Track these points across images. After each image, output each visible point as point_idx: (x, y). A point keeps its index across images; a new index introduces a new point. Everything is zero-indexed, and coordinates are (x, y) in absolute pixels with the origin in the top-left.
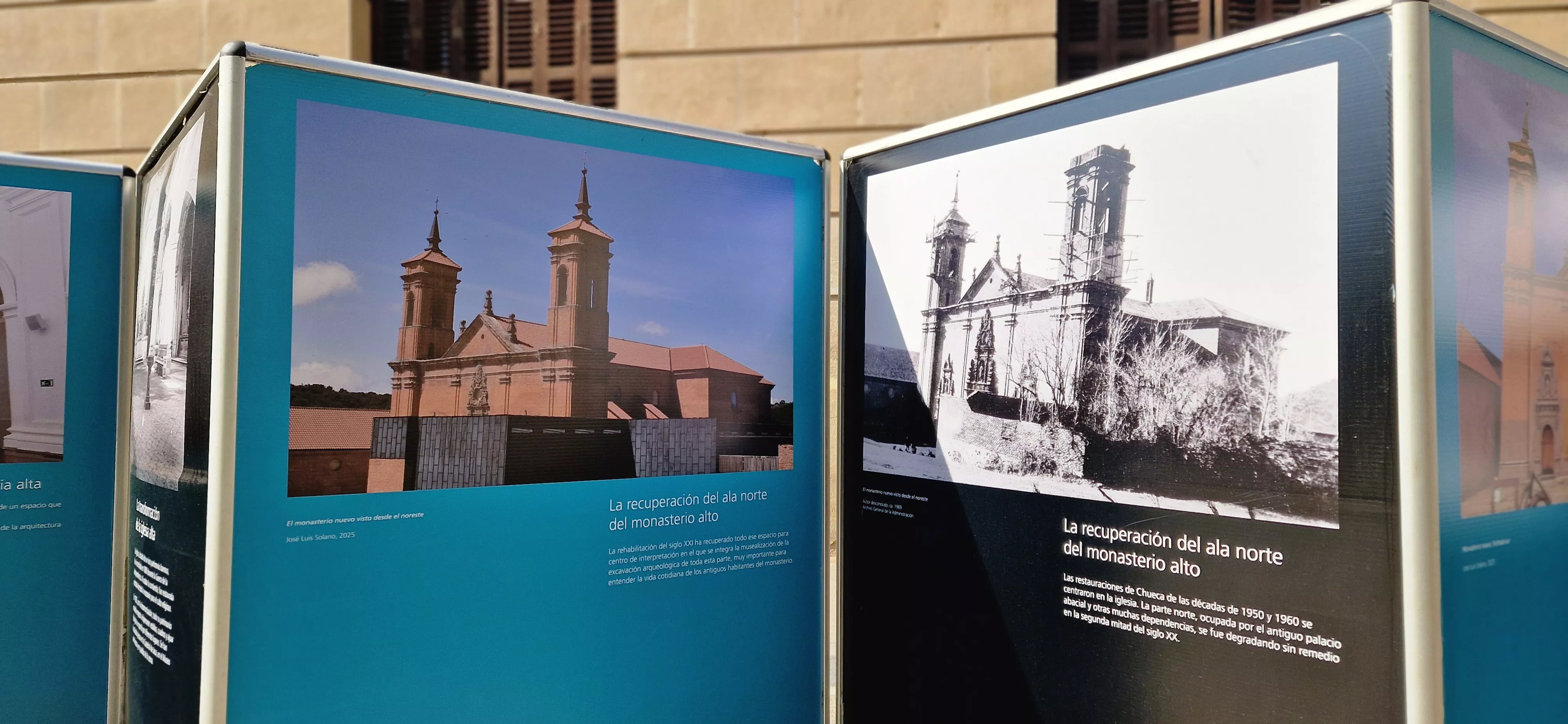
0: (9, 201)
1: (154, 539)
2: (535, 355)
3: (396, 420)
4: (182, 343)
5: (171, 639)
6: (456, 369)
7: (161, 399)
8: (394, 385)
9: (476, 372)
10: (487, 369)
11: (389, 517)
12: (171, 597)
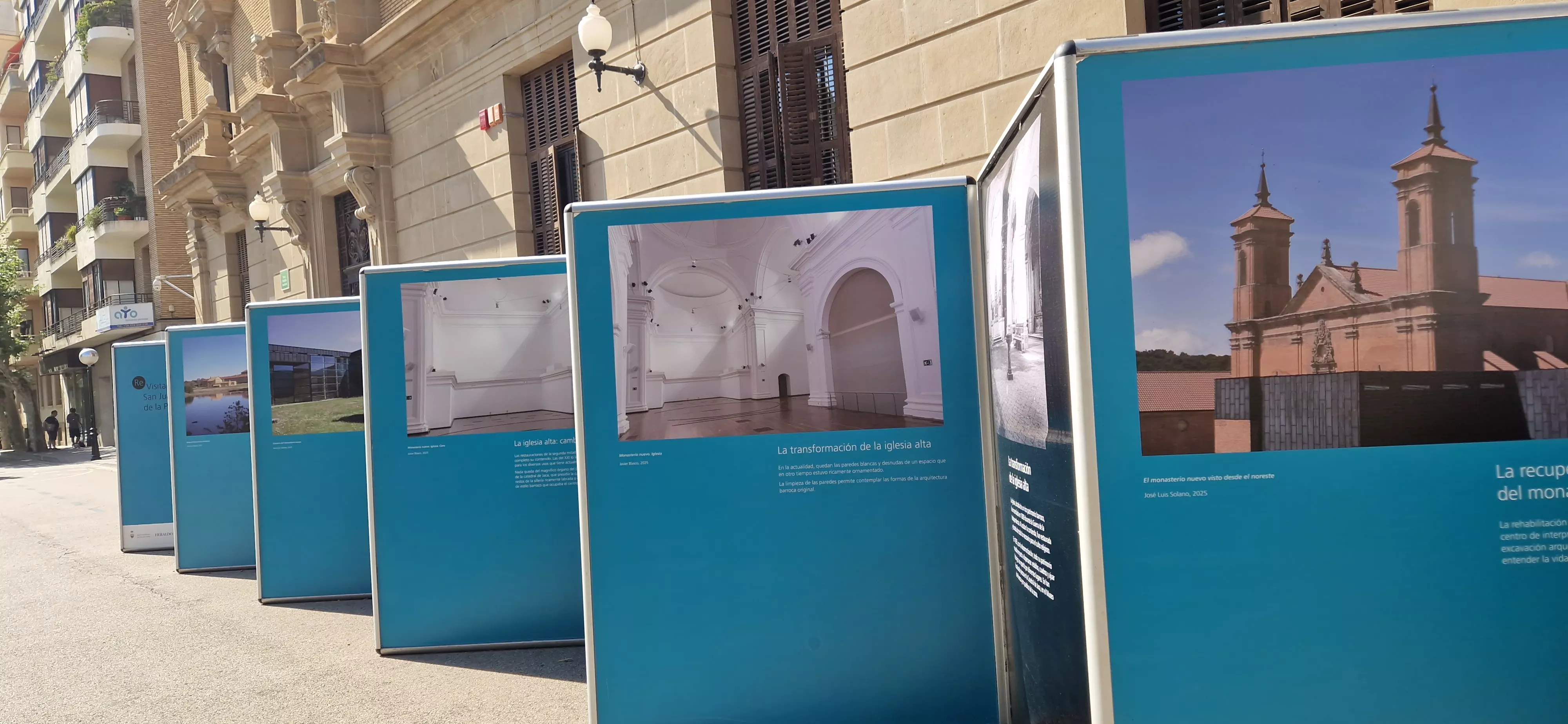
0: (891, 220)
1: (1028, 491)
2: (1384, 304)
3: (1237, 381)
4: (1037, 320)
5: (1052, 578)
6: (1295, 326)
7: (1022, 370)
8: (1232, 346)
9: (1319, 327)
10: (1331, 324)
11: (1239, 477)
12: (1049, 541)
